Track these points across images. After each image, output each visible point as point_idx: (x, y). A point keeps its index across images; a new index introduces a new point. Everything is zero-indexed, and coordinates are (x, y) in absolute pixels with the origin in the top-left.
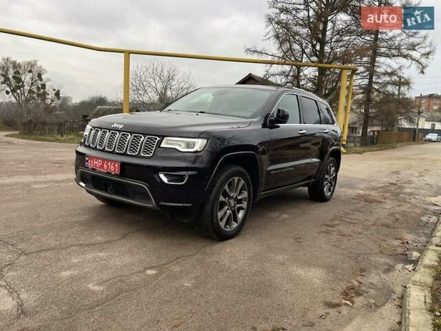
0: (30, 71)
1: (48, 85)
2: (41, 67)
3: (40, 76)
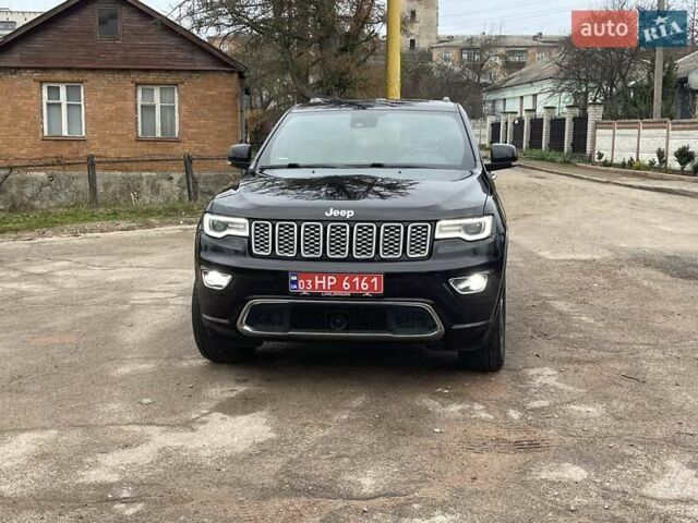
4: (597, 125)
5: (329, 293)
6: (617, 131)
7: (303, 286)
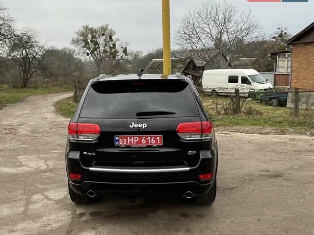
0: (103, 35)
1: (117, 44)
2: (111, 30)
3: (111, 37)
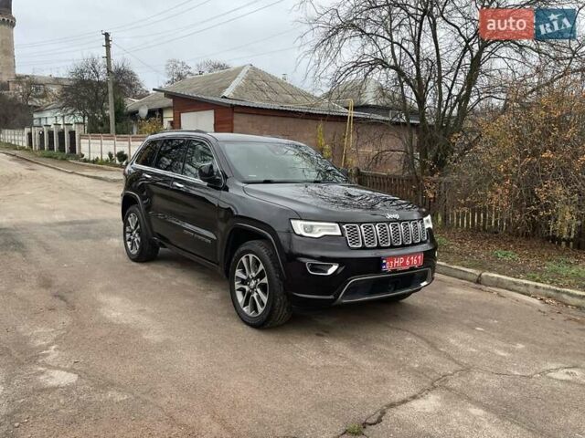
4: (81, 136)
5: (399, 269)
6: (91, 141)
7: (388, 267)
